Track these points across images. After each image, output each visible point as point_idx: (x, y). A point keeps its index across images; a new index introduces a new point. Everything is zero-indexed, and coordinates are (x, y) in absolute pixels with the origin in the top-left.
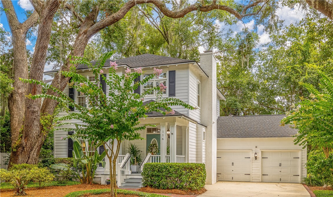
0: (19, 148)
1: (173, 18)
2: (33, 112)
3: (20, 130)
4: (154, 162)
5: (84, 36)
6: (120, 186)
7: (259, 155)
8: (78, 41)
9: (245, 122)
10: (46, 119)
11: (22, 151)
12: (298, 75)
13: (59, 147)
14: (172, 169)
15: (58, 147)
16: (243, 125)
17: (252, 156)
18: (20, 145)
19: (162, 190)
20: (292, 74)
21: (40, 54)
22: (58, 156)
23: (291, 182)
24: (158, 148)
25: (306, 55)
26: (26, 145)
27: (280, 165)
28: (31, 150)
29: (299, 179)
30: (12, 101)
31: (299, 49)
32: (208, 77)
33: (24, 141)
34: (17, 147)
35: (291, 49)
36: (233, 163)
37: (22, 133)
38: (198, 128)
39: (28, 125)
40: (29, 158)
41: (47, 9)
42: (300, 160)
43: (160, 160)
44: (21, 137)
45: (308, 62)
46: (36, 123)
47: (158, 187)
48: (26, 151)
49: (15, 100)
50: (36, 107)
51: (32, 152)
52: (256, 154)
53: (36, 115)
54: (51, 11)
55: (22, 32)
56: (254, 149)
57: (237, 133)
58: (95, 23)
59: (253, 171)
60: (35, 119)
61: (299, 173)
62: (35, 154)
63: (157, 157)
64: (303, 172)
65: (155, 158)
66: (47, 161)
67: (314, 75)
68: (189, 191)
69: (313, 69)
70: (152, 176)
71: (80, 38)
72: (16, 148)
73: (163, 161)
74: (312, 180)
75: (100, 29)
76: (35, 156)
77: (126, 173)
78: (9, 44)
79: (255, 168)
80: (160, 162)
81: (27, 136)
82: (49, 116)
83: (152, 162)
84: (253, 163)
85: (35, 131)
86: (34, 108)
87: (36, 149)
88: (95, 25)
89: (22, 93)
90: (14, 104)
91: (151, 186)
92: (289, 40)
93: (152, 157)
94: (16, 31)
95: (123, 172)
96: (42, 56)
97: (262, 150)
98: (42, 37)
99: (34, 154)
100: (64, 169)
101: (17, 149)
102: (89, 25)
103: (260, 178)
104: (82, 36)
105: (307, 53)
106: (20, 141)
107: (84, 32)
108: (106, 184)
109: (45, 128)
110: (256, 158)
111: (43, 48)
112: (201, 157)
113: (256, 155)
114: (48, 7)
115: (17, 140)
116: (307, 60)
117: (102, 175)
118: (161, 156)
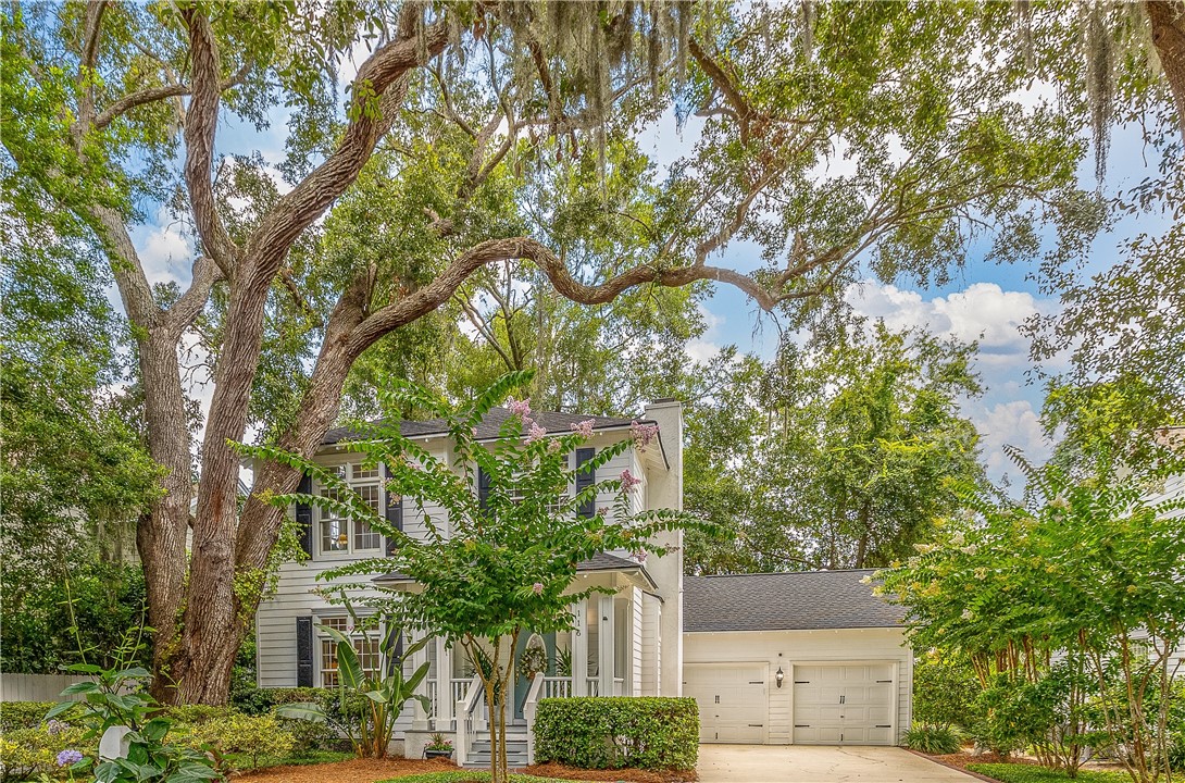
0: (177, 661)
1: (584, 303)
2: (217, 561)
3: (176, 611)
4: (552, 697)
5: (339, 350)
6: (464, 761)
7: (788, 676)
8: (325, 365)
9: (743, 592)
10: (248, 580)
11: (186, 670)
12: (860, 471)
13: (271, 660)
14: (622, 717)
15: (267, 660)
16: (738, 599)
17: (770, 677)
18: (180, 655)
19: (599, 773)
20: (846, 468)
21: (232, 396)
22: (271, 683)
23: (870, 742)
24: (546, 658)
25: (880, 418)
26: (197, 653)
27: (842, 701)
28: (211, 668)
29: (891, 735)
30: (148, 531)
31: (864, 404)
32: (668, 468)
33: (190, 644)
34: (173, 660)
35: (844, 402)
36: (717, 697)
37: (183, 620)
38: (646, 606)
39: (200, 599)
40: (205, 688)
41: (252, 263)
42: (893, 687)
43: (569, 690)
44: (182, 632)
45: (887, 437)
46: (223, 591)
47: (583, 765)
48: (198, 669)
49: (159, 528)
50: (223, 546)
51: (214, 673)
52: (780, 672)
53: (225, 568)
54: (265, 268)
55: (166, 336)
56: (774, 659)
57: (730, 618)
58: (367, 314)
59: (771, 717)
60: (220, 580)
61: (892, 721)
62: (222, 677)
63: (562, 682)
64: (902, 717)
65: (555, 686)
66: (248, 697)
67: (906, 471)
68: (671, 772)
69: (899, 456)
70: (566, 734)
71: (329, 355)
72: (169, 662)
73: (580, 691)
74: (931, 738)
75: (386, 331)
76: (220, 683)
77: (476, 728)
78: (126, 371)
79: (777, 710)
80: (569, 696)
81: (197, 630)
82: (254, 574)
83: (548, 696)
84: (772, 697)
85: (221, 613)
86: (219, 549)
87: (223, 663)
88: (370, 319)
89: (175, 509)
90: (155, 539)
91: (562, 760)
92: (834, 382)
93: (548, 682)
94: (151, 332)
95: (469, 724)
96: (239, 400)
97: (795, 663)
98: (238, 344)
99: (218, 678)
100: (313, 719)
101: (172, 666)
102: (352, 321)
103: (790, 736)
104: (335, 349)
105: (884, 413)
106: (180, 644)
107: (340, 339)
108: (425, 758)
109: (245, 605)
110: (779, 683)
111: (242, 377)
112: (654, 682)
113: (780, 676)
114: (255, 257)
115: (169, 639)
116: (884, 432)
117: (406, 732)
118: (573, 679)
